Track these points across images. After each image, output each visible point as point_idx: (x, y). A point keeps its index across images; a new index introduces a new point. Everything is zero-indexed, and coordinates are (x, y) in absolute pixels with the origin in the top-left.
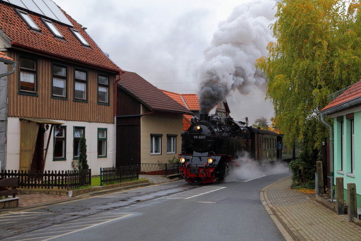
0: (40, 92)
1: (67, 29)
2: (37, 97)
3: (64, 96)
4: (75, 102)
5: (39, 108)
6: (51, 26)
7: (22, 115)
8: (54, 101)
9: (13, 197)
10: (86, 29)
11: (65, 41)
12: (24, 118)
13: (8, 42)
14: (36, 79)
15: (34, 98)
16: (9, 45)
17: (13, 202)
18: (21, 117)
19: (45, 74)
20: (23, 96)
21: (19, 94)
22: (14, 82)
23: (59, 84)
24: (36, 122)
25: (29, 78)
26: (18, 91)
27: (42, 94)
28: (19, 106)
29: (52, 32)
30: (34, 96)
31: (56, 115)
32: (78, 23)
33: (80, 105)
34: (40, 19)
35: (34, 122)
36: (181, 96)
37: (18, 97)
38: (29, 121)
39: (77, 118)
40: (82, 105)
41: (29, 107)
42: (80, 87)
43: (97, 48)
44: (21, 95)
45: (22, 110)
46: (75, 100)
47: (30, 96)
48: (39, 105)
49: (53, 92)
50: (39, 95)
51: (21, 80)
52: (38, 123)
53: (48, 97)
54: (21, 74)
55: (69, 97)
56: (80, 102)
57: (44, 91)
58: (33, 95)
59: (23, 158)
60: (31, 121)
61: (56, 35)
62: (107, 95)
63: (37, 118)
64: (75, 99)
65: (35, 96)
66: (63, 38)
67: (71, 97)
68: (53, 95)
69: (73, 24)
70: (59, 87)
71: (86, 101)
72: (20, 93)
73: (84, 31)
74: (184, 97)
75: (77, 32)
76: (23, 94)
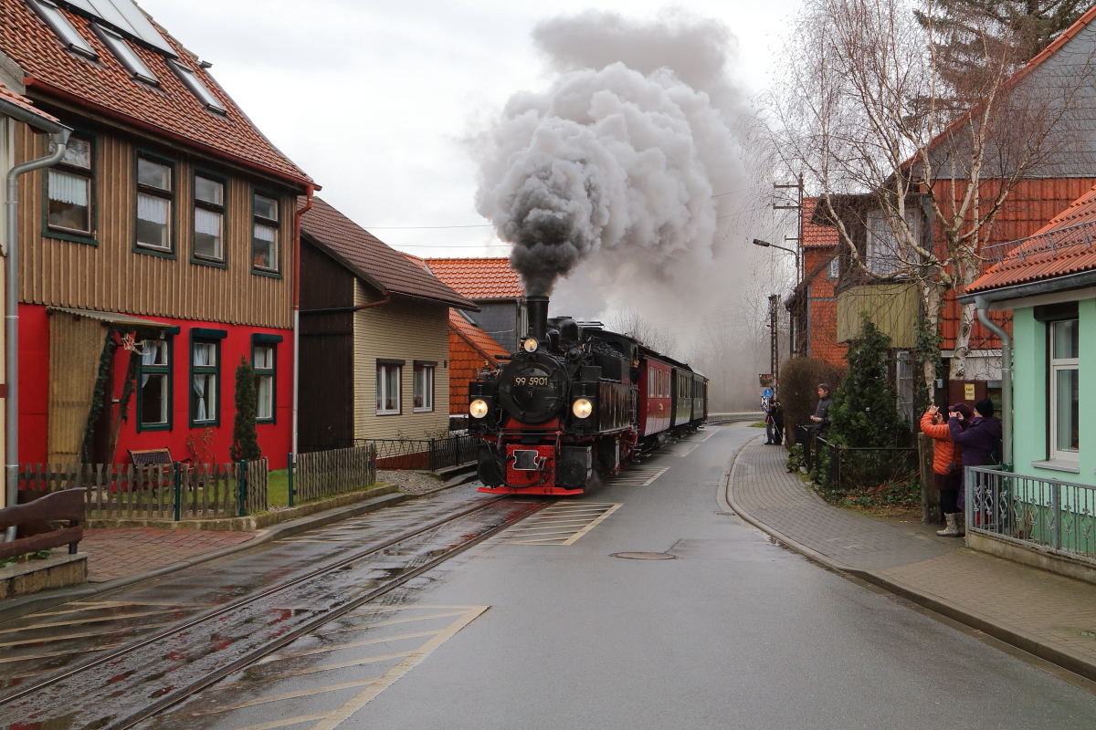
0: (102, 235)
1: (161, 62)
2: (96, 247)
3: (165, 245)
4: (196, 265)
5: (100, 282)
6: (121, 47)
8: (142, 262)
9: (70, 553)
10: (209, 66)
11: (162, 94)
12: (63, 309)
13: (15, 79)
14: (93, 194)
15: (88, 250)
16: (19, 87)
17: (71, 567)
18: (52, 304)
19: (117, 180)
20: (57, 242)
21: (47, 237)
22: (32, 199)
23: (154, 211)
24: (99, 320)
25: (72, 192)
26: (43, 227)
27: (109, 239)
28: (46, 273)
29: (126, 66)
30: (86, 244)
31: (145, 301)
32: (185, 50)
33: (207, 274)
34: (90, 26)
35: (94, 319)
36: (423, 263)
37: (44, 245)
38: (77, 318)
39: (201, 311)
40: (213, 276)
41: (73, 275)
42: (207, 224)
43: (242, 119)
44: (50, 238)
45: (55, 284)
46: (197, 261)
47: (75, 245)
48: (101, 269)
49: (136, 237)
50: (100, 241)
51: (51, 197)
52: (105, 324)
53: (124, 249)
54: (51, 175)
55: (180, 253)
56: (208, 267)
57: (113, 232)
58: (85, 240)
59: (59, 425)
60: (84, 316)
61: (137, 73)
62: (274, 250)
63: (95, 309)
64: (196, 257)
65: (90, 245)
66: (157, 85)
67: (184, 252)
68: (139, 243)
69: (176, 51)
70: (152, 220)
71: (222, 265)
72: (51, 234)
75: (189, 72)
76: (58, 236)
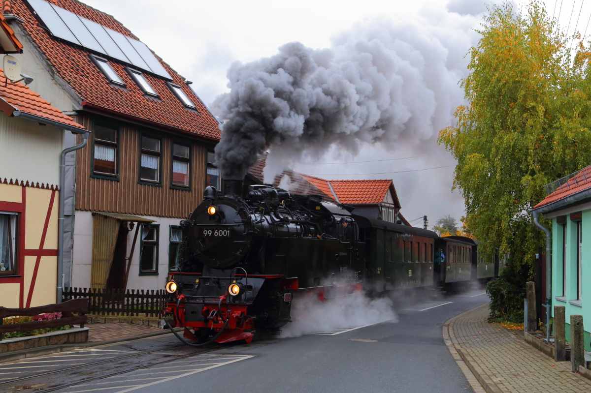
0: (122, 175)
1: (163, 84)
2: (118, 181)
3: (157, 180)
4: (173, 189)
5: (120, 198)
6: (140, 79)
7: (96, 207)
8: (143, 189)
9: (81, 327)
10: (191, 83)
11: (159, 101)
12: (99, 213)
13: (78, 102)
14: (117, 156)
15: (114, 183)
16: (80, 106)
17: (80, 334)
18: (95, 210)
19: (130, 148)
20: (98, 180)
21: (93, 178)
22: (85, 159)
23: (150, 163)
24: (115, 218)
25: (106, 154)
26: (91, 173)
27: (125, 178)
28: (92, 195)
29: (141, 88)
30: (113, 181)
31: (144, 208)
32: (179, 75)
33: (179, 194)
34: (125, 69)
35: (113, 218)
36: (328, 183)
37: (91, 182)
38: (106, 217)
39: (175, 213)
40: (182, 195)
41: (106, 196)
42: (180, 168)
43: (206, 111)
44: (94, 178)
45: (96, 201)
46: (173, 187)
47: (107, 181)
48: (120, 193)
49: (140, 176)
50: (120, 179)
51: (95, 157)
52: (119, 220)
53: (133, 182)
54: (96, 148)
55: (164, 183)
56: (179, 190)
57: (128, 173)
58: (112, 178)
59: (96, 270)
60: (109, 217)
61: (147, 92)
62: (219, 180)
63: (117, 212)
64: (173, 185)
65: (115, 181)
66: (158, 97)
67: (166, 183)
68: (141, 179)
69: (173, 77)
70: (149, 167)
71: (188, 189)
72: (94, 176)
73: (188, 87)
74: (333, 185)
75: (178, 88)
76: (98, 177)
